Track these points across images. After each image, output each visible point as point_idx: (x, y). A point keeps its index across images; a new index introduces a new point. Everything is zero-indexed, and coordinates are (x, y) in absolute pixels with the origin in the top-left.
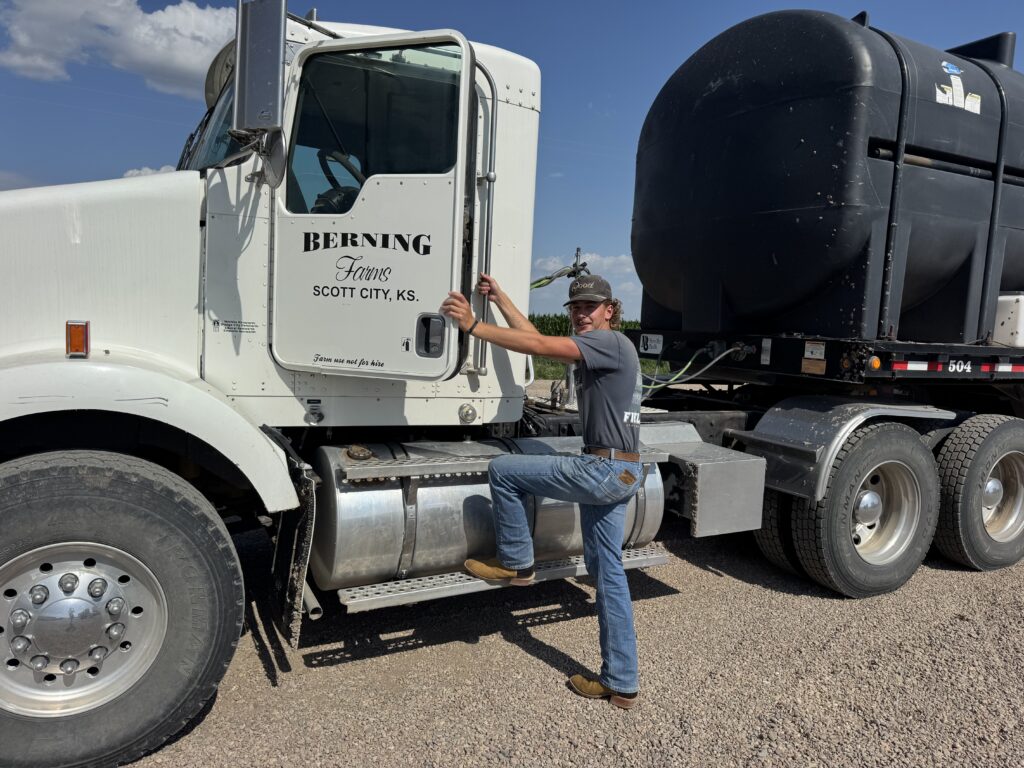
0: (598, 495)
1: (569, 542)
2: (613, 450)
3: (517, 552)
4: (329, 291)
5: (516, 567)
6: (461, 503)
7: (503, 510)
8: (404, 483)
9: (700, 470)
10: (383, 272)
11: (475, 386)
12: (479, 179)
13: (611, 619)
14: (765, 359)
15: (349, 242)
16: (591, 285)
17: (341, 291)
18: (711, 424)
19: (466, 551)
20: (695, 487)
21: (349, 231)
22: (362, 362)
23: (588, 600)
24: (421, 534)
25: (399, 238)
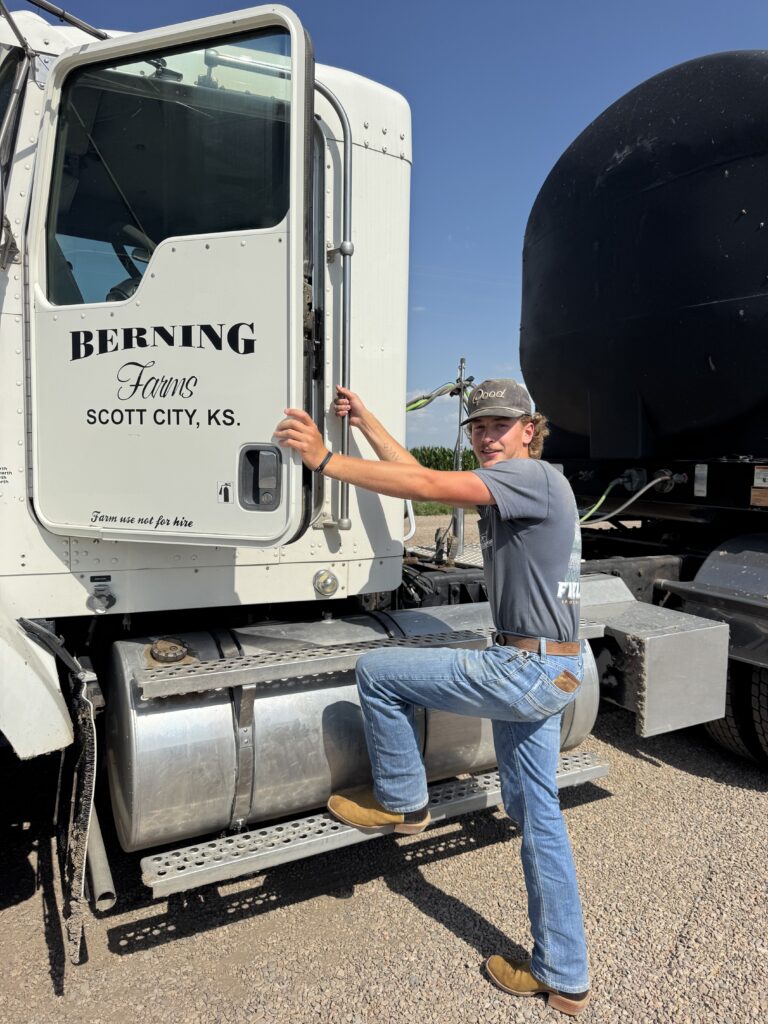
0: (524, 710)
1: (474, 755)
2: (543, 641)
3: (403, 790)
4: (109, 417)
5: (403, 809)
6: (320, 717)
7: (378, 729)
8: (233, 694)
9: (647, 646)
10: (186, 383)
11: (334, 544)
12: (329, 252)
13: (544, 884)
14: (701, 490)
15: (135, 341)
16: (502, 394)
17: (126, 414)
18: (639, 575)
19: (329, 784)
20: (641, 669)
21: (134, 325)
22: (161, 522)
23: (495, 814)
24: (261, 768)
25: (207, 330)
